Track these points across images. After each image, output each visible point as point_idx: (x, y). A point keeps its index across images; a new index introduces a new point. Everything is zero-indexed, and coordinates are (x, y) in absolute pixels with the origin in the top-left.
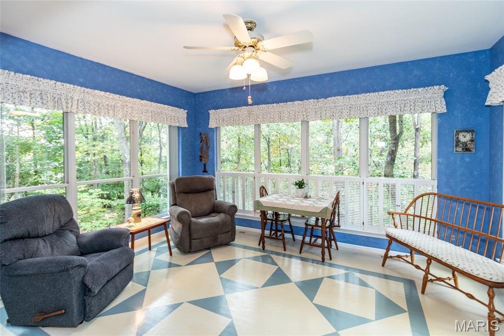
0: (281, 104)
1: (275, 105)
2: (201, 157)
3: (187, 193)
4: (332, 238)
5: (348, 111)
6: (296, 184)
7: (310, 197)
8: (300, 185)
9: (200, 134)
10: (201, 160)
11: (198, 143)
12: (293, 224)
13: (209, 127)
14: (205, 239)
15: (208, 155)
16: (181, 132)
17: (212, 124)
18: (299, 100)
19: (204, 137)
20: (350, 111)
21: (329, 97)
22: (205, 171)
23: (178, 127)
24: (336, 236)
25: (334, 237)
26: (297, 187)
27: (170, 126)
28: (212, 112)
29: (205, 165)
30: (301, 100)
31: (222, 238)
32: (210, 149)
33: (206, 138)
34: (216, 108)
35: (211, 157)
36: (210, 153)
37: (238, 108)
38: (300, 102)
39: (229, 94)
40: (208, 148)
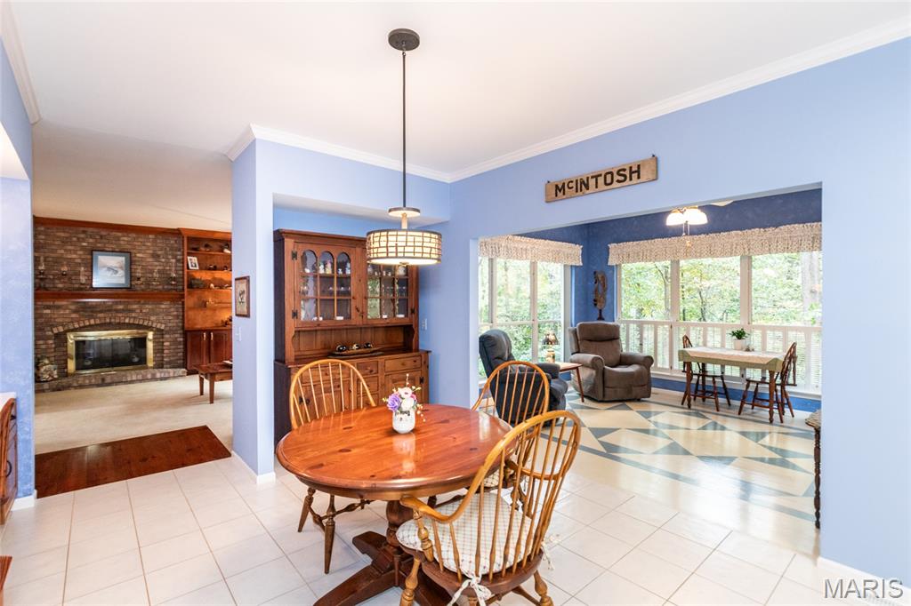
0: (711, 235)
1: (703, 236)
2: (595, 301)
3: (590, 341)
4: (786, 402)
5: (810, 242)
6: (734, 334)
7: (753, 350)
8: (740, 335)
9: (595, 273)
10: (596, 305)
11: (591, 284)
12: (728, 386)
13: (609, 264)
14: (619, 390)
15: (605, 299)
16: (574, 271)
17: (612, 261)
18: (736, 230)
19: (600, 276)
20: (813, 242)
21: (781, 225)
22: (601, 318)
23: (571, 266)
24: (790, 400)
25: (788, 400)
26: (735, 337)
27: (565, 266)
28: (612, 246)
29: (600, 311)
30: (741, 230)
31: (636, 391)
32: (608, 291)
33: (603, 277)
34: (618, 241)
35: (609, 301)
36: (608, 296)
37: (649, 241)
38: (740, 232)
39: (636, 223)
40: (605, 290)
